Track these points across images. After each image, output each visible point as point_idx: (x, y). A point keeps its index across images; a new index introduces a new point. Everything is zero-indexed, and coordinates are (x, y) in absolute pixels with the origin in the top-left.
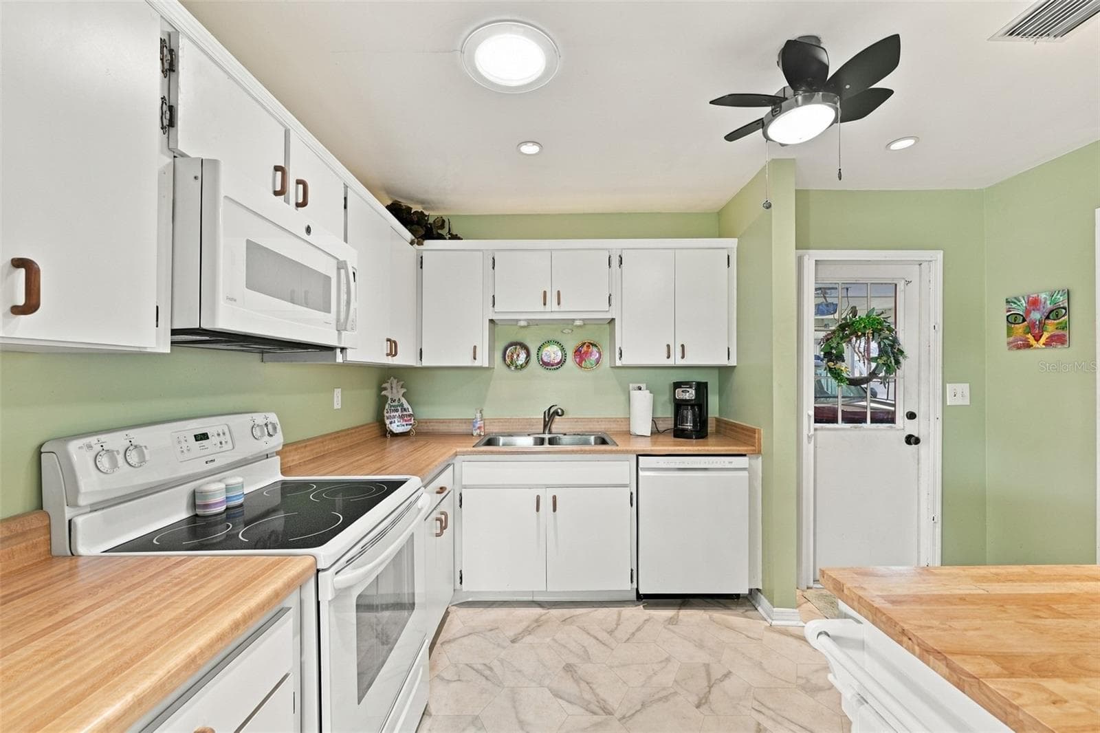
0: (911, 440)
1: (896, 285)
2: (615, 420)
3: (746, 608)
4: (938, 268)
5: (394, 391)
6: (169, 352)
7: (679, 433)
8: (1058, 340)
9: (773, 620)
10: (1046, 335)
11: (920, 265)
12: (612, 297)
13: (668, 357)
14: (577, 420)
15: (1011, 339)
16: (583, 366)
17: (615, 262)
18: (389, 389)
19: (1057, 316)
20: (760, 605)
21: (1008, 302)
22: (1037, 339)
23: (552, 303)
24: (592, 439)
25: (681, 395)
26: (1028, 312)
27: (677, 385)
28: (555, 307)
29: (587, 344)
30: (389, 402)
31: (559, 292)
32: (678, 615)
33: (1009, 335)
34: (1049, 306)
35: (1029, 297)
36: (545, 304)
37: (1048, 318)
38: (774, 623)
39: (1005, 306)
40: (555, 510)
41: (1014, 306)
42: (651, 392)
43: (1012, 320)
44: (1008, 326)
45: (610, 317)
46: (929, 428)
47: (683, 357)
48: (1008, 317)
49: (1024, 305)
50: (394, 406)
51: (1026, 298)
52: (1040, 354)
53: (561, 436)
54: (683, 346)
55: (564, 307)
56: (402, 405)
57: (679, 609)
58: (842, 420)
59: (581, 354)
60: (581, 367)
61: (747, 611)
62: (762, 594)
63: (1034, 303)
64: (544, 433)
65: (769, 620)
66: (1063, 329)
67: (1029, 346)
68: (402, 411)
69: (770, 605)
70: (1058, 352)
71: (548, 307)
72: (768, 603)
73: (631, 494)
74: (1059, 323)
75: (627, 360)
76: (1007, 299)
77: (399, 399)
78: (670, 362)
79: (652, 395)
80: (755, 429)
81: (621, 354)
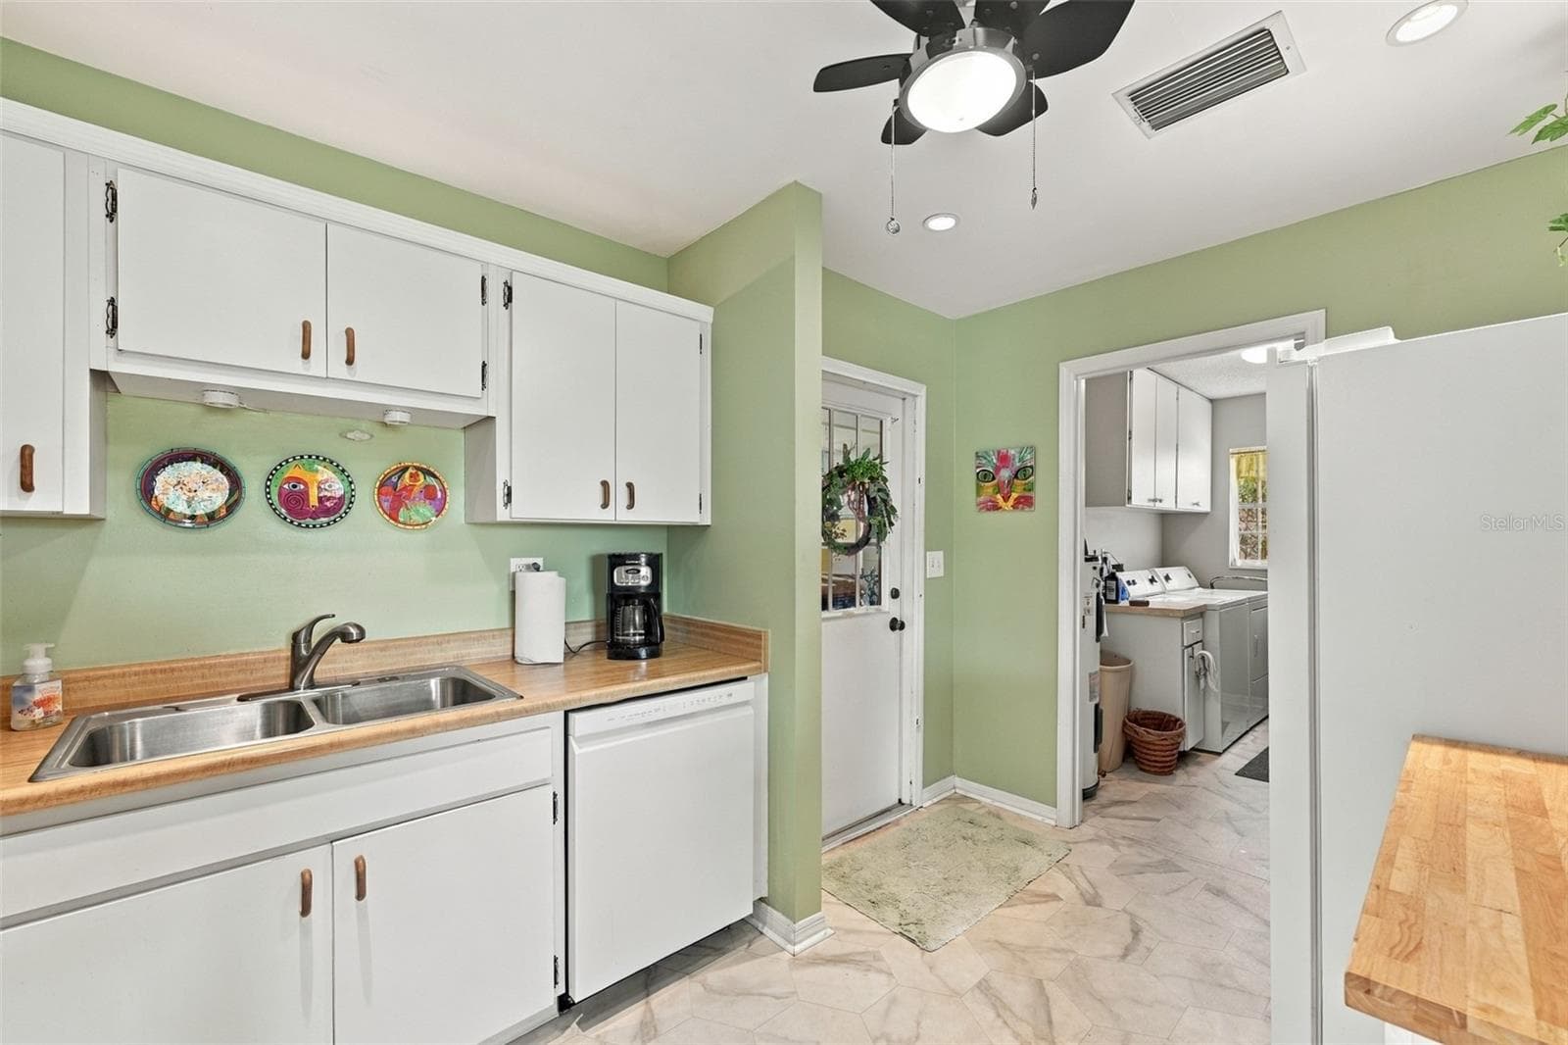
0: (896, 625)
1: (881, 422)
2: (480, 636)
3: (747, 939)
4: (921, 402)
7: (620, 651)
8: (1025, 502)
9: (794, 945)
10: (1014, 495)
11: (904, 399)
12: (489, 369)
13: (605, 505)
14: (385, 646)
15: (982, 499)
16: (401, 519)
17: (496, 293)
19: (1025, 475)
20: (765, 924)
21: (978, 456)
22: (1006, 499)
23: (328, 356)
24: (434, 685)
25: (622, 578)
26: (998, 469)
27: (617, 560)
28: (340, 370)
29: (410, 470)
31: (350, 334)
32: (651, 1011)
33: (978, 494)
34: (1018, 464)
35: (999, 452)
36: (306, 355)
37: (1016, 477)
38: (798, 948)
39: (972, 462)
40: (361, 894)
41: (984, 461)
42: (560, 575)
43: (984, 477)
44: (977, 484)
45: (480, 410)
46: (913, 609)
47: (631, 506)
48: (978, 474)
49: (995, 461)
51: (996, 454)
52: (1009, 518)
53: (348, 690)
54: (630, 486)
55: (362, 370)
57: (648, 995)
58: (834, 605)
59: (394, 494)
60: (396, 520)
61: (750, 943)
62: (768, 905)
63: (1004, 459)
64: (292, 688)
65: (789, 947)
66: (1030, 490)
67: (996, 507)
69: (788, 921)
70: (1023, 516)
71: (316, 366)
72: (783, 918)
73: (555, 795)
74: (1025, 484)
75: (521, 510)
76: (977, 453)
78: (607, 516)
79: (563, 580)
80: (760, 632)
81: (509, 495)
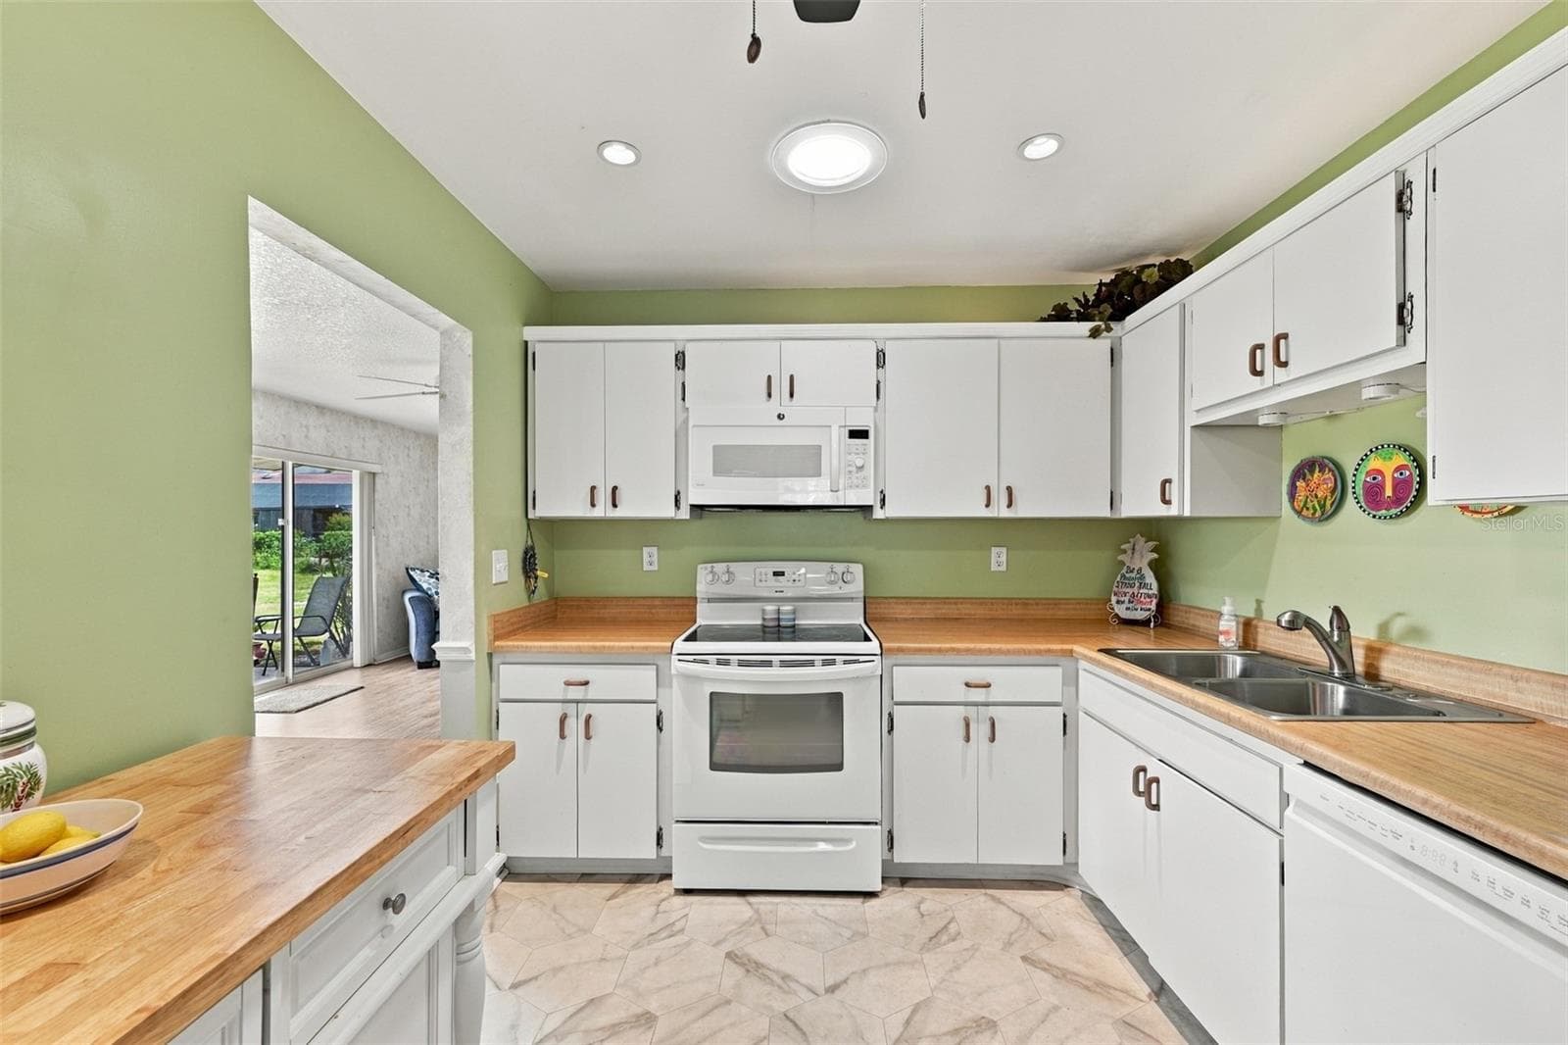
5: (1137, 555)
6: (688, 517)
18: (1129, 552)
28: (1280, 374)
30: (1124, 571)
50: (1129, 579)
56: (1142, 577)
68: (1140, 588)
71: (1267, 378)
77: (1140, 569)
